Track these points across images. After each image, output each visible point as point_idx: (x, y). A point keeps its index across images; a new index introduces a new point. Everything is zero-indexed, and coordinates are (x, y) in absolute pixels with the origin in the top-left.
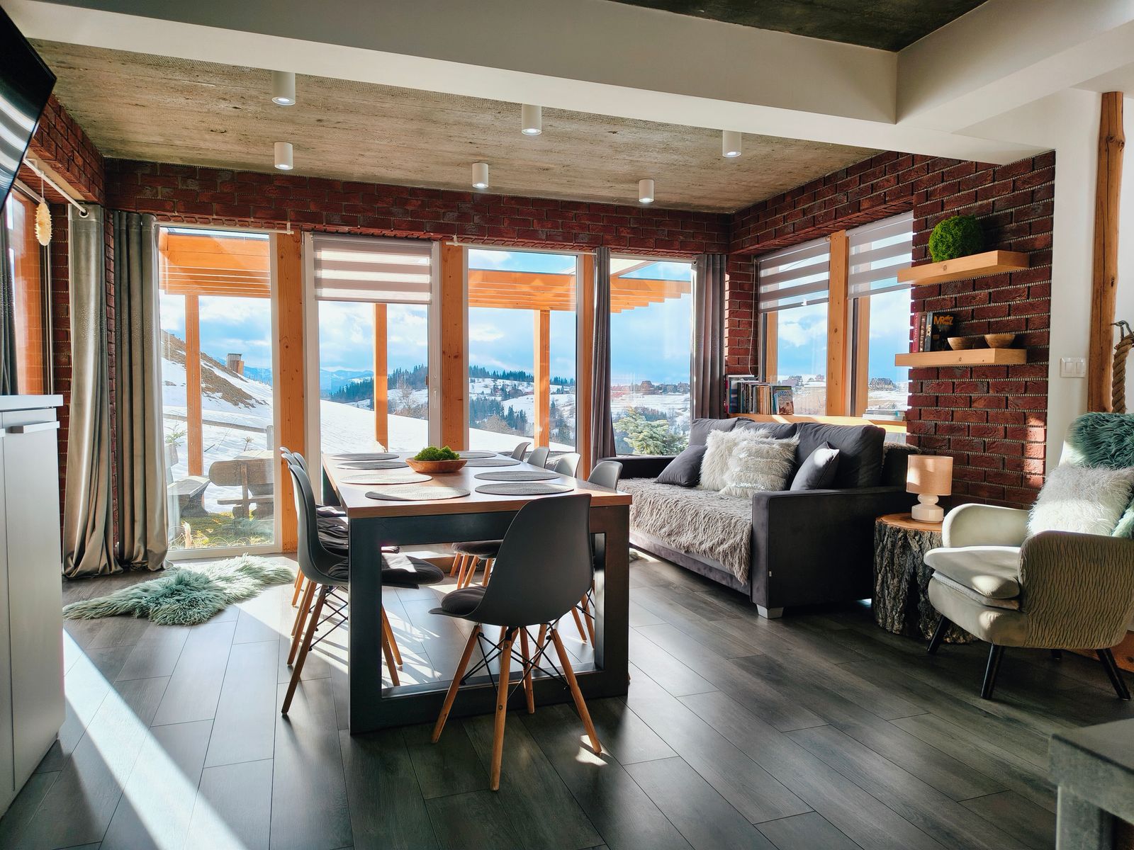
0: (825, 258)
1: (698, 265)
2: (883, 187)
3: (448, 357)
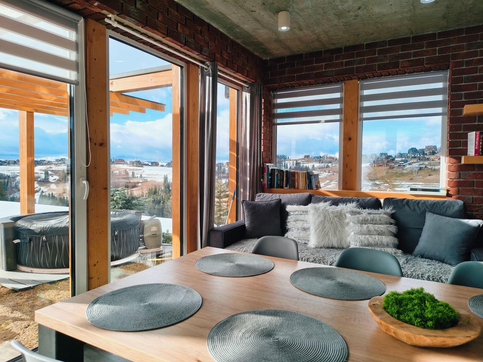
0: (337, 95)
1: (251, 89)
2: (422, 55)
3: (94, 145)
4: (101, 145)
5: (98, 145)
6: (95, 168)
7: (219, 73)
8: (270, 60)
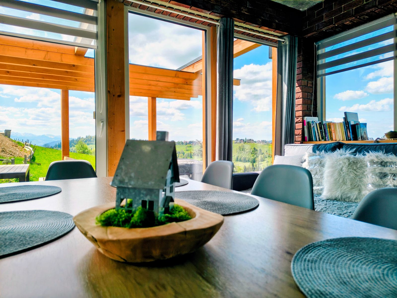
3: (113, 96)
4: (119, 96)
5: (116, 96)
6: (114, 114)
7: (235, 28)
8: (309, 10)
